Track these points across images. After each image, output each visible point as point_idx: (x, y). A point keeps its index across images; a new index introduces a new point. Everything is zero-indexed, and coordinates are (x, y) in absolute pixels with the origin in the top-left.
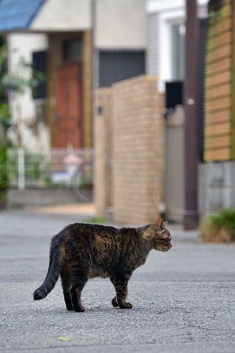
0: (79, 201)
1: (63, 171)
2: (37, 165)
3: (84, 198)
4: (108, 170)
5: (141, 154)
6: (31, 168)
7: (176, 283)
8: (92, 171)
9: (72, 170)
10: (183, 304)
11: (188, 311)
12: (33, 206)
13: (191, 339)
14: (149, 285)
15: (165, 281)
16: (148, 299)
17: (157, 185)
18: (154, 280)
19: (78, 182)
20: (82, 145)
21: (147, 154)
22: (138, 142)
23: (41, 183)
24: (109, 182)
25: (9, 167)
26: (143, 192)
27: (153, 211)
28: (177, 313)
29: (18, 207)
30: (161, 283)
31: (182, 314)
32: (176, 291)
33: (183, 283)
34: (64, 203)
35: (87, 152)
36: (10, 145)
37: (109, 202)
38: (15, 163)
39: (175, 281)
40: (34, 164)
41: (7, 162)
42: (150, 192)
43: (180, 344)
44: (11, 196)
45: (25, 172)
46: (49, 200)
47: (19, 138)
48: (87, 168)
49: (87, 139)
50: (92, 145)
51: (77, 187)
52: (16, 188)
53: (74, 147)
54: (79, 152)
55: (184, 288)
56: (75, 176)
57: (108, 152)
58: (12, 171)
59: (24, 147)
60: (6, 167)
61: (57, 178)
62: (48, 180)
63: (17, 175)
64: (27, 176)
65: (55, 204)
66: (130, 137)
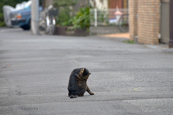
0: (121, 32)
1: (115, 18)
2: (103, 15)
3: (124, 31)
4: (135, 19)
5: (150, 14)
6: (100, 17)
7: (167, 72)
8: (127, 18)
9: (118, 18)
10: (170, 80)
11: (171, 82)
12: (101, 34)
13: (172, 90)
14: (158, 73)
15: (163, 71)
16: (158, 78)
17: (157, 28)
18: (160, 71)
19: (121, 23)
20: (122, 7)
21: (153, 14)
22: (149, 9)
23: (104, 24)
24: (136, 25)
25: (91, 17)
26: (151, 30)
27: (156, 38)
28: (168, 82)
29: (94, 34)
30: (162, 72)
31: (169, 83)
32: (167, 75)
33: (170, 72)
34: (115, 33)
35: (125, 10)
36: (91, 7)
37: (136, 33)
38: (93, 15)
39: (167, 71)
40: (101, 15)
41: (90, 15)
42: (154, 31)
43: (169, 91)
44: (91, 30)
45: (97, 19)
46: (108, 31)
47: (95, 4)
48: (125, 17)
49: (125, 4)
50: (127, 7)
51: (120, 25)
52: (94, 26)
53: (119, 8)
54: (121, 10)
55: (170, 74)
56: (119, 21)
57: (136, 11)
58: (92, 19)
59: (97, 8)
60: (89, 17)
61: (111, 21)
62: (107, 22)
63: (94, 20)
64: (98, 21)
65: (110, 33)
66: (146, 6)
